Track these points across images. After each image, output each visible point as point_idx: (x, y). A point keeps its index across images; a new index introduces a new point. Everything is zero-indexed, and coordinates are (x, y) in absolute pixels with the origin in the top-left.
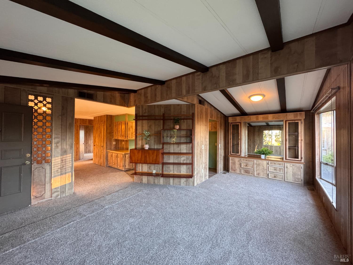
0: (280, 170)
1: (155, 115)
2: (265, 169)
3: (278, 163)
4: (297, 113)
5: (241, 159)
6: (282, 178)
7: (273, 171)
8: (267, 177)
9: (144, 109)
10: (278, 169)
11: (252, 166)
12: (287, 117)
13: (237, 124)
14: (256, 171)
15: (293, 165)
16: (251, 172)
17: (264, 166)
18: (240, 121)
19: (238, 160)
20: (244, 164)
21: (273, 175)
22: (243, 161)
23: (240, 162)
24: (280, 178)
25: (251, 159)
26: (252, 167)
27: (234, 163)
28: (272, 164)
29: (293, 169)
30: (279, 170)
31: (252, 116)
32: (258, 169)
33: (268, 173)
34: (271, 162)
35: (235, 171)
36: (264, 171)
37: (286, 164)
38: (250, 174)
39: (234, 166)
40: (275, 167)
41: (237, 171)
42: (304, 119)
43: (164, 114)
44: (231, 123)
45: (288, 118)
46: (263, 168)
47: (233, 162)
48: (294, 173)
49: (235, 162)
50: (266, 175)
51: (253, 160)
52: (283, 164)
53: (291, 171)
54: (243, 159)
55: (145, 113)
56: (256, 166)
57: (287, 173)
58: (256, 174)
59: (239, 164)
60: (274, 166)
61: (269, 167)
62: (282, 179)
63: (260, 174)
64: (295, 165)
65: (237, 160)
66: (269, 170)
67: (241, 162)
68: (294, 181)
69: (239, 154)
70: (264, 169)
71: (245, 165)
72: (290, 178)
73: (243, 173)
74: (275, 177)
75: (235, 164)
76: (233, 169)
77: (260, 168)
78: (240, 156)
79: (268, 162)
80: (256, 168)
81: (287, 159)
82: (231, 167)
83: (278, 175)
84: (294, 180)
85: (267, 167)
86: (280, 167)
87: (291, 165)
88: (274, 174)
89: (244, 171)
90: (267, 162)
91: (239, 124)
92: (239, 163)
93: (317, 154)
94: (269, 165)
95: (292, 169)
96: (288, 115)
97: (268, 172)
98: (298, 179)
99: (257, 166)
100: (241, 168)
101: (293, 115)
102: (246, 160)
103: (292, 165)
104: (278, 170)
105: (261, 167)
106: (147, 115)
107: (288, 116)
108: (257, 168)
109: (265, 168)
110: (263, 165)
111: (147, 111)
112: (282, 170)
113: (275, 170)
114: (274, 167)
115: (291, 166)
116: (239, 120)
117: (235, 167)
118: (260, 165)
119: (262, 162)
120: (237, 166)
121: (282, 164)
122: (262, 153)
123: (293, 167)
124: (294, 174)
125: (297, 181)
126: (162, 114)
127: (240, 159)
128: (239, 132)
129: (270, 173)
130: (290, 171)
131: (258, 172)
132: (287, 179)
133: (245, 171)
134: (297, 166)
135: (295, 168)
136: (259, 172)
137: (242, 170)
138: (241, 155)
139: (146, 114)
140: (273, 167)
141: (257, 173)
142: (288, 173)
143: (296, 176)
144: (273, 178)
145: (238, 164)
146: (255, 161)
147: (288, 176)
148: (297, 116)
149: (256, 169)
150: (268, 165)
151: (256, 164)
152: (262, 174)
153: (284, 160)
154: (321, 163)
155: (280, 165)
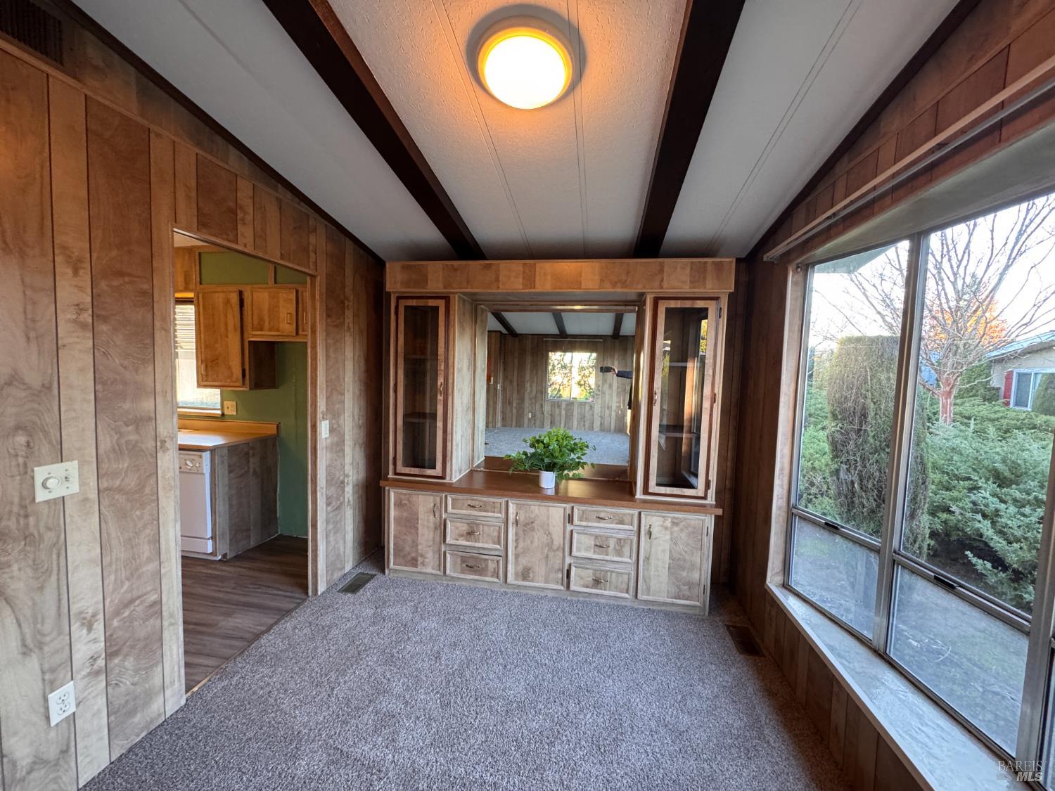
0: (622, 547)
2: (555, 547)
3: (615, 514)
4: (706, 263)
5: (446, 497)
6: (624, 586)
7: (590, 555)
8: (562, 588)
10: (612, 543)
11: (496, 534)
12: (662, 281)
13: (431, 303)
14: (517, 556)
15: (674, 523)
16: (491, 566)
17: (551, 528)
18: (445, 288)
19: (432, 505)
20: (457, 528)
21: (588, 575)
22: (453, 508)
23: (441, 517)
24: (617, 589)
25: (493, 500)
26: (496, 539)
27: (410, 523)
28: (587, 520)
29: (674, 541)
30: (615, 548)
31: (504, 265)
32: (526, 551)
33: (570, 565)
34: (583, 511)
35: (416, 566)
36: (551, 554)
37: (646, 515)
38: (486, 576)
39: (409, 539)
40: (601, 536)
41: (423, 564)
42: (730, 295)
44: (398, 298)
45: (665, 284)
46: (545, 539)
47: (405, 514)
48: (678, 556)
49: (417, 514)
50: (560, 575)
51: (503, 501)
52: (632, 515)
53: (664, 551)
54: (453, 500)
56: (517, 534)
57: (647, 559)
58: (516, 575)
59: (436, 528)
60: (597, 530)
61: (575, 535)
62: (627, 592)
63: (531, 575)
64: (685, 519)
65: (424, 502)
66: (575, 553)
67: (444, 516)
68: (676, 598)
69: (438, 471)
70: (550, 545)
71: (464, 528)
72: (659, 587)
73: (452, 574)
74: (597, 582)
75: (417, 529)
76: (404, 557)
77: (532, 542)
78: (440, 485)
79: (568, 511)
80: (516, 541)
81: (650, 491)
82: (395, 544)
83: (612, 572)
84: (673, 590)
85: (564, 538)
86: (622, 535)
87: (668, 523)
88: (596, 570)
89: (459, 560)
90: (565, 509)
91: (441, 304)
92: (435, 524)
93: (782, 469)
94: (572, 528)
95: (671, 539)
96: (666, 268)
97: (568, 560)
98: (691, 585)
99: (521, 533)
100: (443, 546)
101: (688, 271)
102: (470, 502)
103: (670, 520)
104: (612, 546)
105: (538, 538)
107: (665, 274)
108: (521, 545)
109: (558, 540)
110: (548, 525)
112: (626, 550)
113: (597, 550)
114: (596, 537)
115: (666, 528)
116: (441, 285)
117: (415, 544)
118: (533, 529)
119: (543, 509)
120: (426, 534)
121: (627, 519)
122: (547, 460)
123: (676, 529)
124: (676, 565)
125: (687, 593)
127: (438, 500)
128: (441, 350)
129: (576, 567)
130: (660, 548)
131: (524, 561)
132: (645, 587)
133: (463, 560)
134: (693, 523)
135: (683, 535)
136: (529, 565)
137: (448, 556)
138: (448, 478)
140: (591, 535)
141: (520, 568)
142: (653, 561)
143: (684, 574)
144: (587, 587)
145: (428, 527)
146: (510, 504)
147: (652, 573)
148: (705, 278)
149: (516, 547)
150: (569, 527)
151: (517, 522)
152: (540, 570)
153: (639, 495)
154: (792, 514)
155: (621, 522)
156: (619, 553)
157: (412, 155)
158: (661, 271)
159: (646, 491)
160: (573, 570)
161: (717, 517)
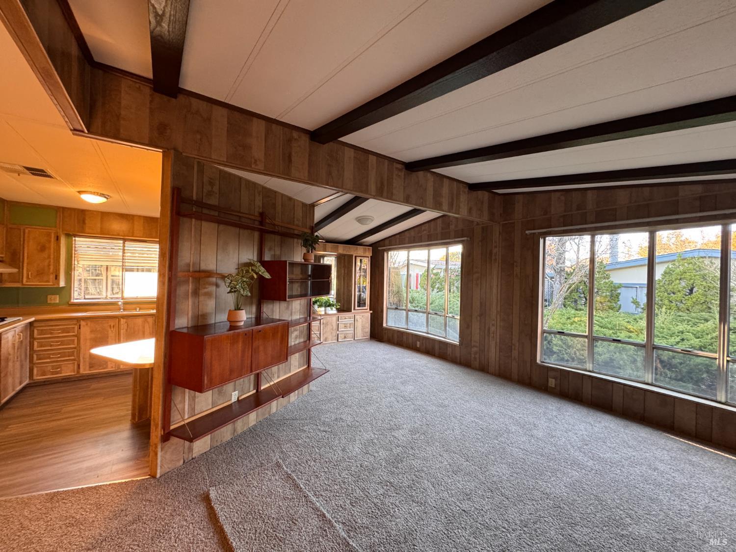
1: (239, 212)
2: (334, 329)
3: (347, 316)
4: (366, 248)
7: (343, 330)
8: (336, 341)
9: (206, 179)
10: (348, 325)
11: (318, 328)
14: (323, 334)
21: (343, 336)
24: (349, 338)
26: (318, 330)
28: (342, 319)
29: (362, 322)
32: (326, 332)
34: (341, 317)
36: (333, 332)
37: (355, 315)
40: (346, 323)
42: (371, 256)
43: (262, 214)
45: (358, 253)
46: (331, 327)
48: (363, 326)
50: (336, 338)
53: (360, 325)
55: (210, 194)
56: (323, 328)
58: (323, 341)
60: (344, 322)
61: (339, 324)
62: (352, 338)
63: (328, 339)
64: (364, 315)
66: (339, 330)
68: (363, 337)
70: (332, 329)
72: (359, 335)
74: (345, 337)
77: (327, 329)
79: (337, 318)
83: (348, 333)
84: (362, 335)
86: (351, 322)
88: (344, 334)
93: (385, 298)
96: (358, 249)
97: (338, 332)
99: (325, 327)
101: (363, 249)
103: (361, 316)
105: (329, 327)
106: (217, 204)
108: (325, 330)
109: (335, 327)
110: (332, 323)
111: (216, 189)
112: (352, 326)
113: (345, 328)
114: (344, 324)
115: (360, 318)
118: (328, 325)
119: (331, 318)
121: (352, 317)
122: (328, 304)
123: (363, 318)
124: (363, 328)
125: (365, 335)
126: (256, 214)
131: (325, 336)
132: (356, 336)
134: (366, 316)
135: (364, 320)
136: (327, 336)
139: (213, 201)
141: (324, 338)
142: (358, 328)
144: (342, 339)
147: (358, 332)
148: (366, 252)
149: (323, 331)
150: (338, 322)
151: (323, 323)
152: (330, 337)
153: (353, 311)
154: (388, 308)
155: (350, 319)
156: (350, 328)
157: (325, 222)
158: (357, 249)
159: (354, 309)
160: (339, 335)
161: (371, 313)
